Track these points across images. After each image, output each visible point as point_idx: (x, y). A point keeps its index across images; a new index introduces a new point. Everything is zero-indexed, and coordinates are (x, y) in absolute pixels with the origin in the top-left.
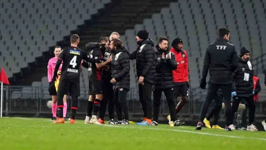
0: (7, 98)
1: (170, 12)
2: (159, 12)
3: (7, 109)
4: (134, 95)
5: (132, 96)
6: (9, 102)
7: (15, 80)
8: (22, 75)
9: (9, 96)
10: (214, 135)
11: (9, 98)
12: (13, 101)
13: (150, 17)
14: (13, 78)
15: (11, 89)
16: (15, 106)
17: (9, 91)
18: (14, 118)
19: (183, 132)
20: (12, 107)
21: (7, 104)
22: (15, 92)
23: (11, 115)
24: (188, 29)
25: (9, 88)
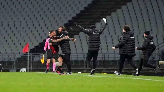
0: (31, 61)
1: (127, 8)
2: (120, 8)
3: (31, 67)
4: (106, 57)
5: (105, 58)
6: (32, 63)
7: (35, 50)
8: (39, 47)
9: (32, 59)
10: (154, 80)
11: (32, 61)
12: (35, 62)
13: (115, 11)
14: (34, 49)
15: (33, 55)
16: (36, 65)
17: (32, 56)
18: (35, 72)
19: (136, 79)
20: (34, 66)
21: (31, 64)
22: (36, 57)
23: (34, 71)
24: (138, 18)
25: (32, 55)
